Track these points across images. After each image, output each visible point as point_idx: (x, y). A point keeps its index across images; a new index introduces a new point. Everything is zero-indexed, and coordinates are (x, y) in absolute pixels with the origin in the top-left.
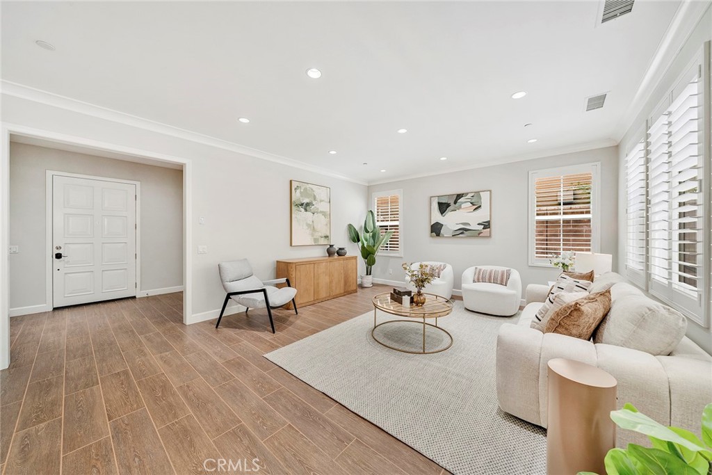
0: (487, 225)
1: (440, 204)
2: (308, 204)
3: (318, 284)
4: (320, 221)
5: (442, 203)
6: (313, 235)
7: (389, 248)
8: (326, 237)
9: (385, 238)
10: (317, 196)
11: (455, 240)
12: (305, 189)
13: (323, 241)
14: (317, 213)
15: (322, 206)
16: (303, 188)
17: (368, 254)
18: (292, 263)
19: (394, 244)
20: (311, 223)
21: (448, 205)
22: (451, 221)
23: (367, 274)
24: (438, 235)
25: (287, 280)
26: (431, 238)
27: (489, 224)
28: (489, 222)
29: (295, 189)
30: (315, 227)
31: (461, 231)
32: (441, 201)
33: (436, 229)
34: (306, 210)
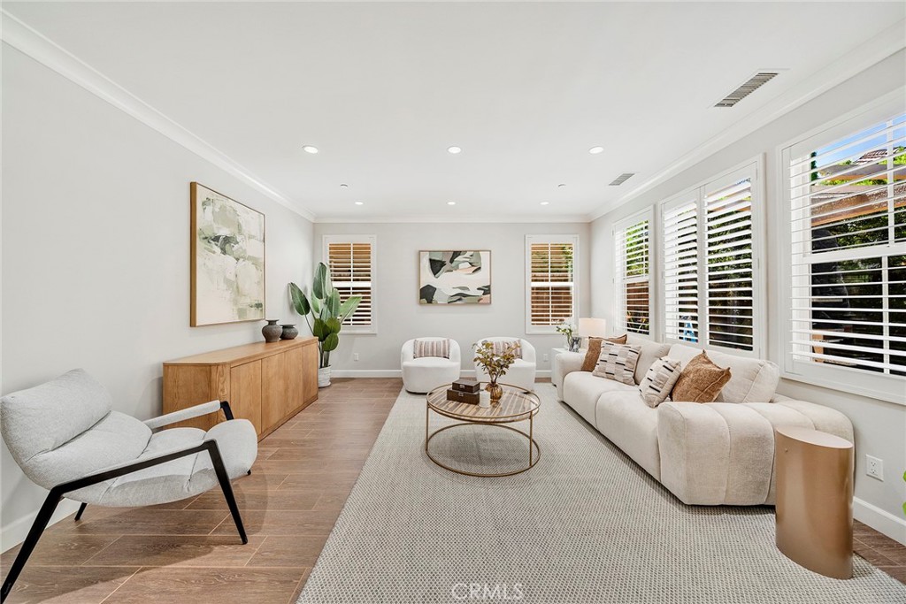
0: (487, 290)
1: (432, 262)
2: (227, 240)
3: (267, 397)
4: (249, 273)
5: (434, 260)
6: (235, 302)
7: (352, 322)
8: (259, 306)
9: (349, 307)
10: (244, 228)
11: (451, 308)
12: (223, 208)
13: (253, 314)
14: (245, 259)
15: (251, 247)
16: (218, 205)
17: (326, 334)
18: (224, 364)
19: (362, 317)
20: (233, 278)
21: (443, 264)
22: (446, 284)
23: (321, 367)
24: (430, 301)
25: (225, 405)
26: (419, 306)
27: (489, 290)
28: (489, 287)
29: (204, 204)
30: (240, 286)
31: (459, 297)
32: (433, 258)
33: (427, 294)
34: (224, 251)
